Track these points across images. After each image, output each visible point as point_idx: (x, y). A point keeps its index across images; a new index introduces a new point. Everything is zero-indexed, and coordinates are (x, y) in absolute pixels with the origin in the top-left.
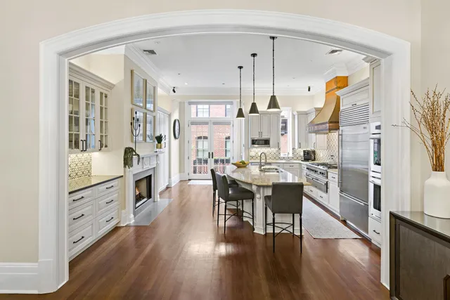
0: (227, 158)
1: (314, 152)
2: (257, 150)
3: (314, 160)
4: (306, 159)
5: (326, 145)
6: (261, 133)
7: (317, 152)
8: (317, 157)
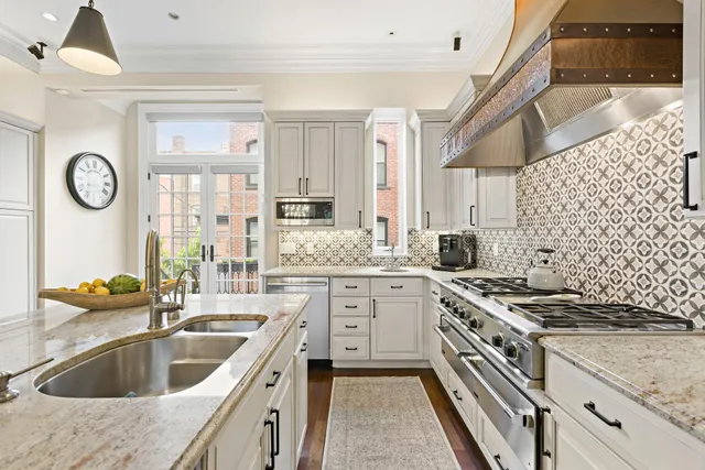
0: (251, 259)
1: (472, 241)
2: (301, 236)
3: (473, 265)
4: (447, 265)
5: (513, 214)
6: (304, 182)
7: (482, 237)
8: (482, 255)
